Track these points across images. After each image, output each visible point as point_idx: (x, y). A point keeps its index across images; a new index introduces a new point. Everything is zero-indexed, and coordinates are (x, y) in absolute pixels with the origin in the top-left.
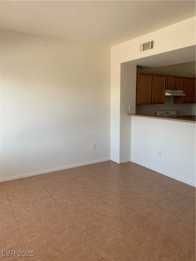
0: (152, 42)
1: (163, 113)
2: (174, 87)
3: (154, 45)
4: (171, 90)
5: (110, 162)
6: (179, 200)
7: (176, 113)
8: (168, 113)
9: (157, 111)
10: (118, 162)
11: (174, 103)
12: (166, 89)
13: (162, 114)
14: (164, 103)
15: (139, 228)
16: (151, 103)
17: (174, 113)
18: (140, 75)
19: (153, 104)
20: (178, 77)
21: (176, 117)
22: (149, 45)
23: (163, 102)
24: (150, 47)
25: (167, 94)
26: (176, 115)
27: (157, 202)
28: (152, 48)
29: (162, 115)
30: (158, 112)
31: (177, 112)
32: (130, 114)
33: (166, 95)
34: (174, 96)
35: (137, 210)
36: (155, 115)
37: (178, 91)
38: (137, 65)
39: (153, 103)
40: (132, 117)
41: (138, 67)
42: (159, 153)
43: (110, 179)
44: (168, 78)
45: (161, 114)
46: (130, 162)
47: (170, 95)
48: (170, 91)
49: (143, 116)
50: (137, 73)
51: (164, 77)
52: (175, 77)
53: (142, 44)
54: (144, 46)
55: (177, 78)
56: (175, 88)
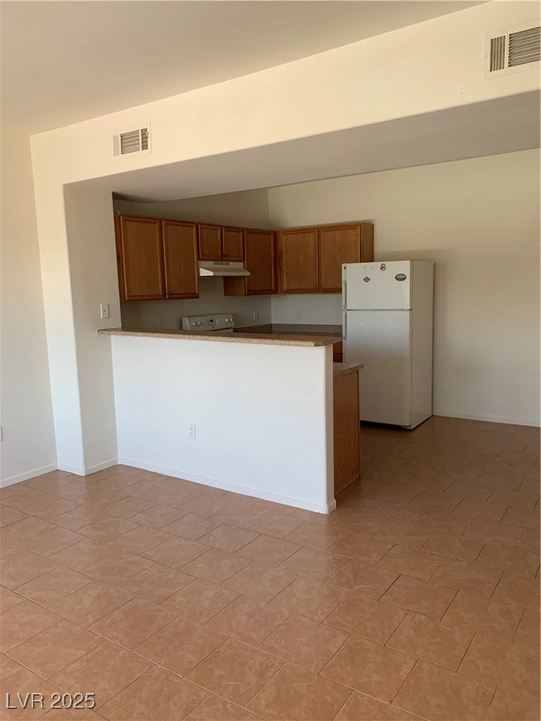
0: (144, 132)
1: (199, 323)
2: (219, 253)
3: (149, 140)
4: (213, 262)
5: (55, 476)
6: (243, 546)
7: (231, 320)
8: (211, 321)
9: (183, 319)
10: (80, 471)
11: (225, 295)
12: (199, 259)
13: (197, 323)
14: (198, 297)
15: (133, 650)
16: (165, 295)
17: (227, 320)
18: (125, 221)
19: (169, 299)
20: (230, 229)
21: (232, 330)
22: (136, 140)
23: (195, 293)
24: (141, 145)
25: (204, 273)
26: (233, 326)
27: (186, 562)
28: (145, 147)
29: (196, 327)
30: (187, 323)
31: (235, 317)
32: (105, 330)
33: (201, 275)
34: (225, 278)
35: (130, 599)
36: (179, 329)
37: (232, 265)
38: (113, 193)
39: (168, 296)
40: (112, 336)
41: (116, 196)
42: (192, 429)
43: (53, 526)
44: (202, 229)
45: (194, 324)
46: (116, 467)
47: (211, 274)
48: (211, 264)
49: (140, 334)
50: (115, 213)
51: (193, 227)
52: (221, 227)
53: (118, 136)
54: (124, 141)
55: (226, 231)
56: (223, 257)
